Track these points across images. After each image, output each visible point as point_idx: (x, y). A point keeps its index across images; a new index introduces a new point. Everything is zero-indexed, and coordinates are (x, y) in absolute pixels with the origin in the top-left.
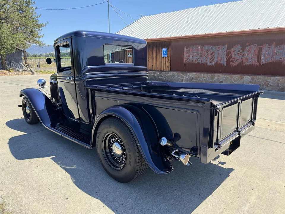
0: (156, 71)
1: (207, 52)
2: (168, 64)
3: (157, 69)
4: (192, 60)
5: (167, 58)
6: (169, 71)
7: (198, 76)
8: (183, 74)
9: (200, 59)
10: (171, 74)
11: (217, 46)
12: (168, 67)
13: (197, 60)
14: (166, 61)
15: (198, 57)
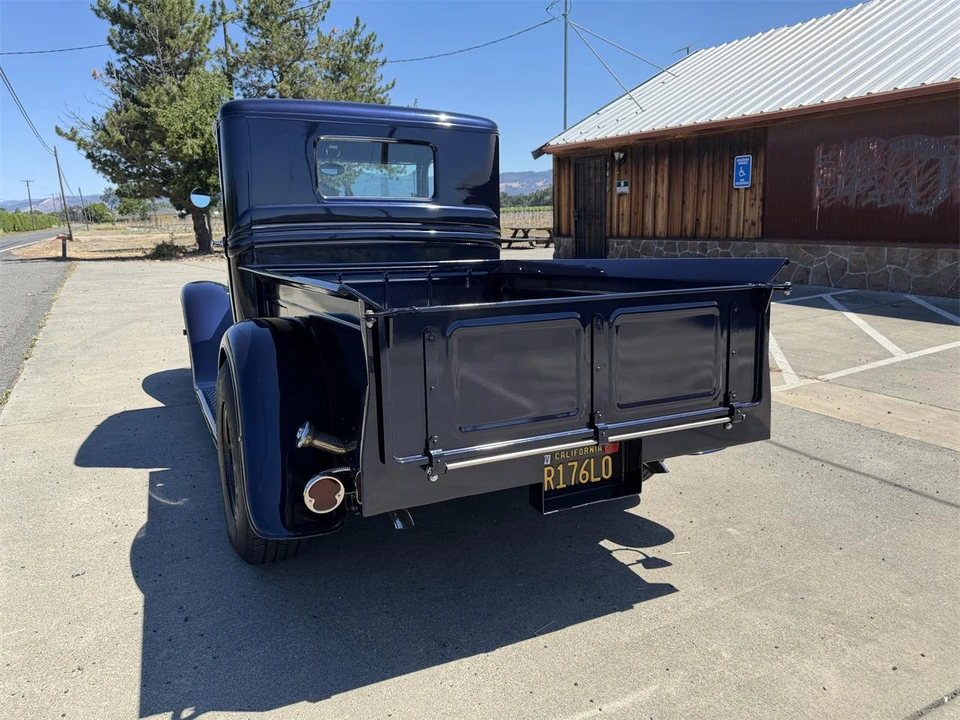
0: (709, 238)
1: (908, 163)
2: (754, 213)
3: (715, 233)
4: (846, 194)
5: (751, 191)
6: (757, 239)
7: (867, 255)
8: (809, 250)
9: (878, 192)
10: (761, 250)
11: (949, 137)
12: (753, 224)
13: (867, 196)
14: (748, 203)
15: (869, 184)
